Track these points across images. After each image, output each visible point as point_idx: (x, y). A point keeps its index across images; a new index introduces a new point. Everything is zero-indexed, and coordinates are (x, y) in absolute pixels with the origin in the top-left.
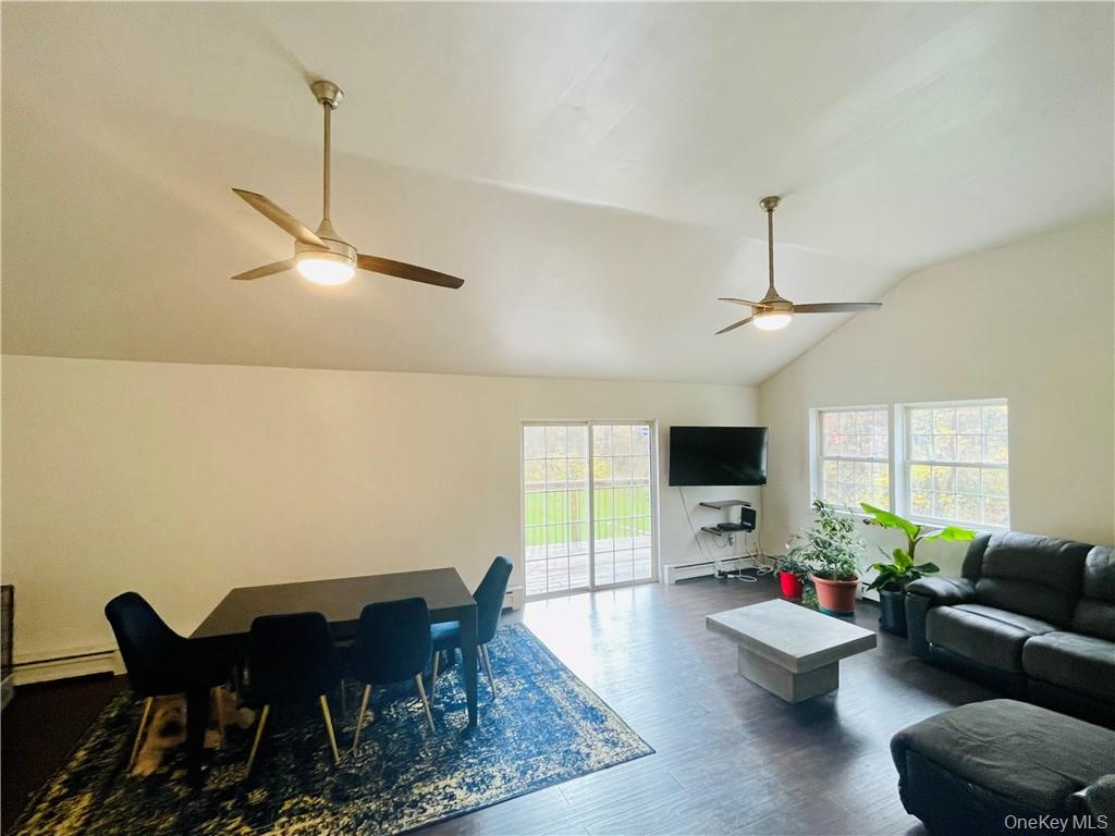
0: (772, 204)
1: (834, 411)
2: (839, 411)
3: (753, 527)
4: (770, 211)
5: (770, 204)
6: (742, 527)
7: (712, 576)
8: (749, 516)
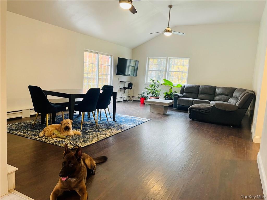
0: (171, 7)
1: (153, 58)
2: (154, 58)
3: (132, 88)
4: (170, 8)
5: (170, 7)
6: (128, 88)
7: (122, 101)
8: (130, 85)
